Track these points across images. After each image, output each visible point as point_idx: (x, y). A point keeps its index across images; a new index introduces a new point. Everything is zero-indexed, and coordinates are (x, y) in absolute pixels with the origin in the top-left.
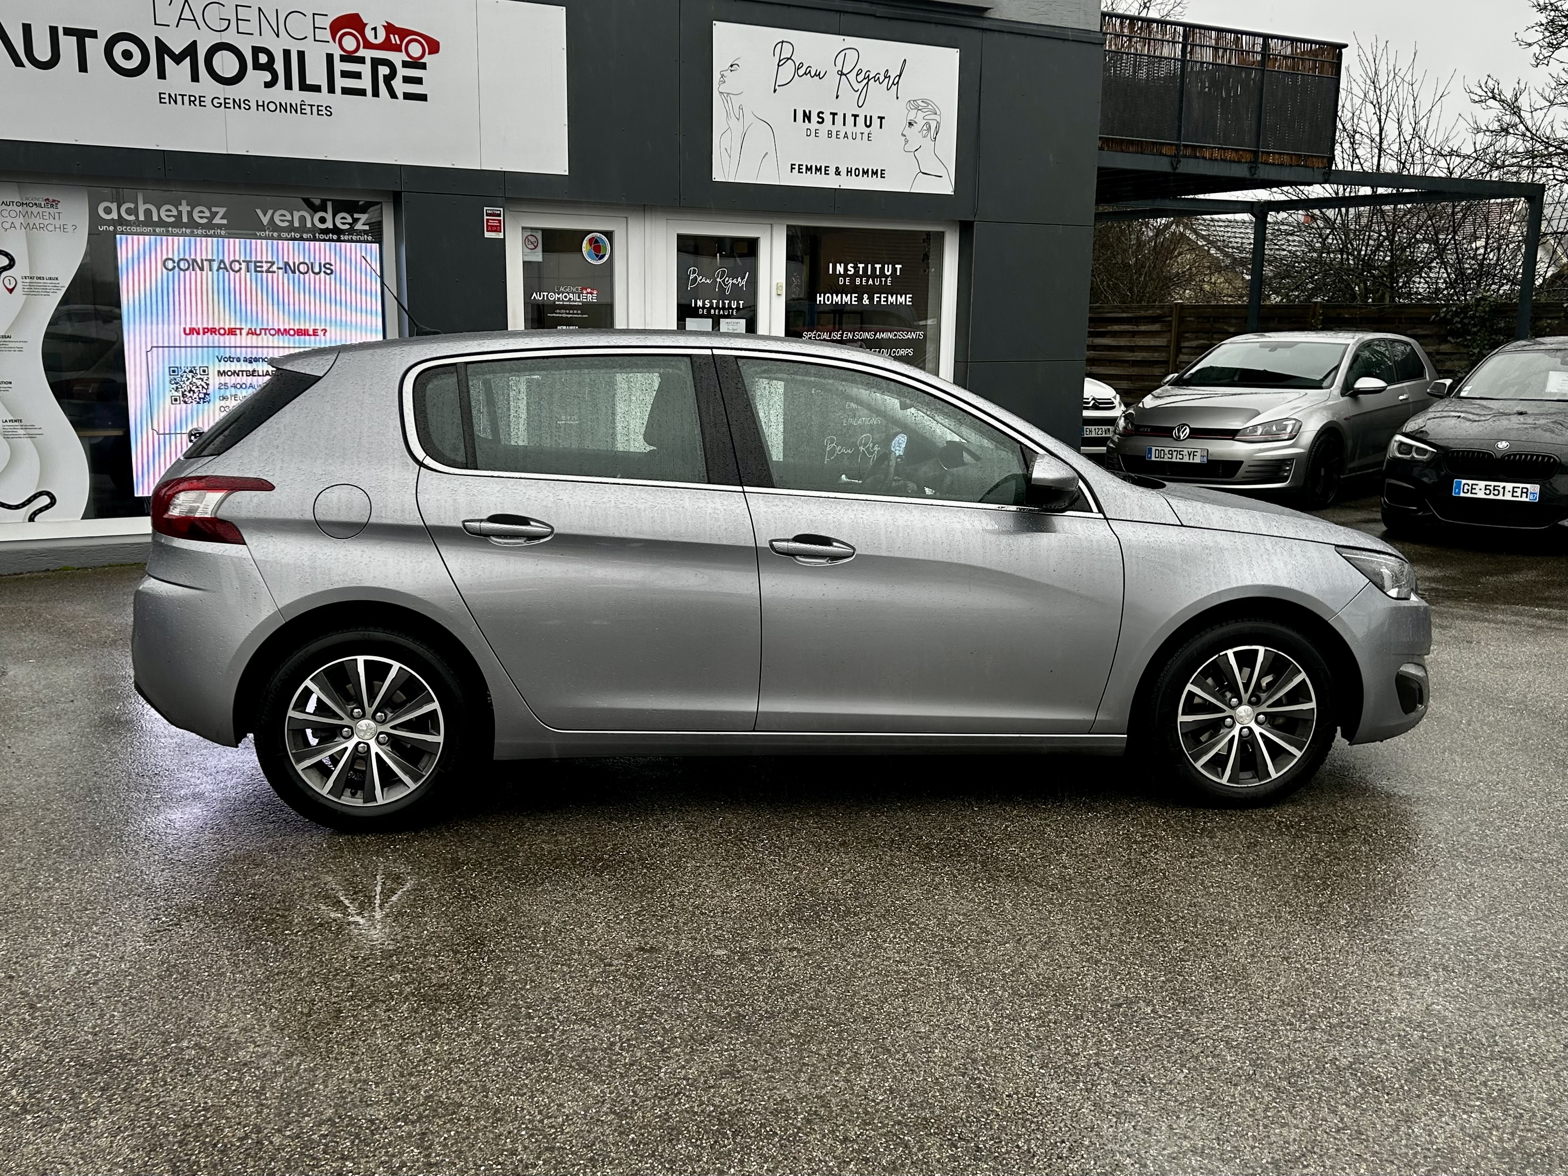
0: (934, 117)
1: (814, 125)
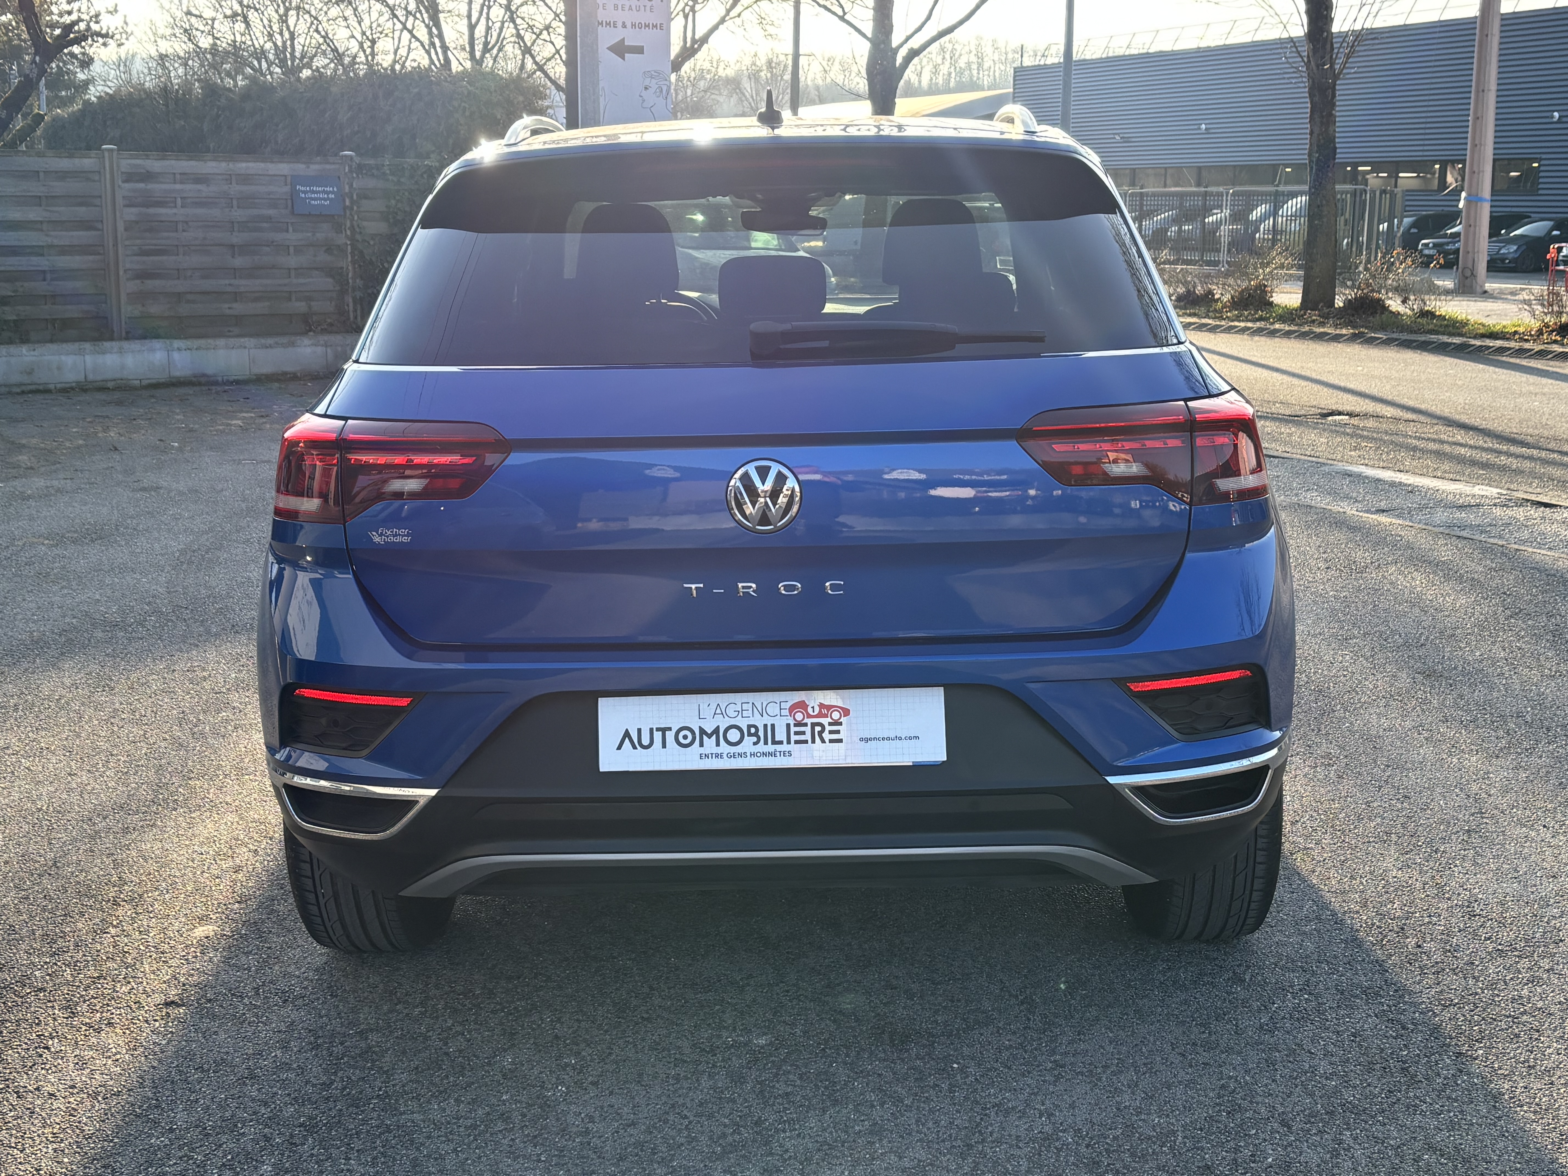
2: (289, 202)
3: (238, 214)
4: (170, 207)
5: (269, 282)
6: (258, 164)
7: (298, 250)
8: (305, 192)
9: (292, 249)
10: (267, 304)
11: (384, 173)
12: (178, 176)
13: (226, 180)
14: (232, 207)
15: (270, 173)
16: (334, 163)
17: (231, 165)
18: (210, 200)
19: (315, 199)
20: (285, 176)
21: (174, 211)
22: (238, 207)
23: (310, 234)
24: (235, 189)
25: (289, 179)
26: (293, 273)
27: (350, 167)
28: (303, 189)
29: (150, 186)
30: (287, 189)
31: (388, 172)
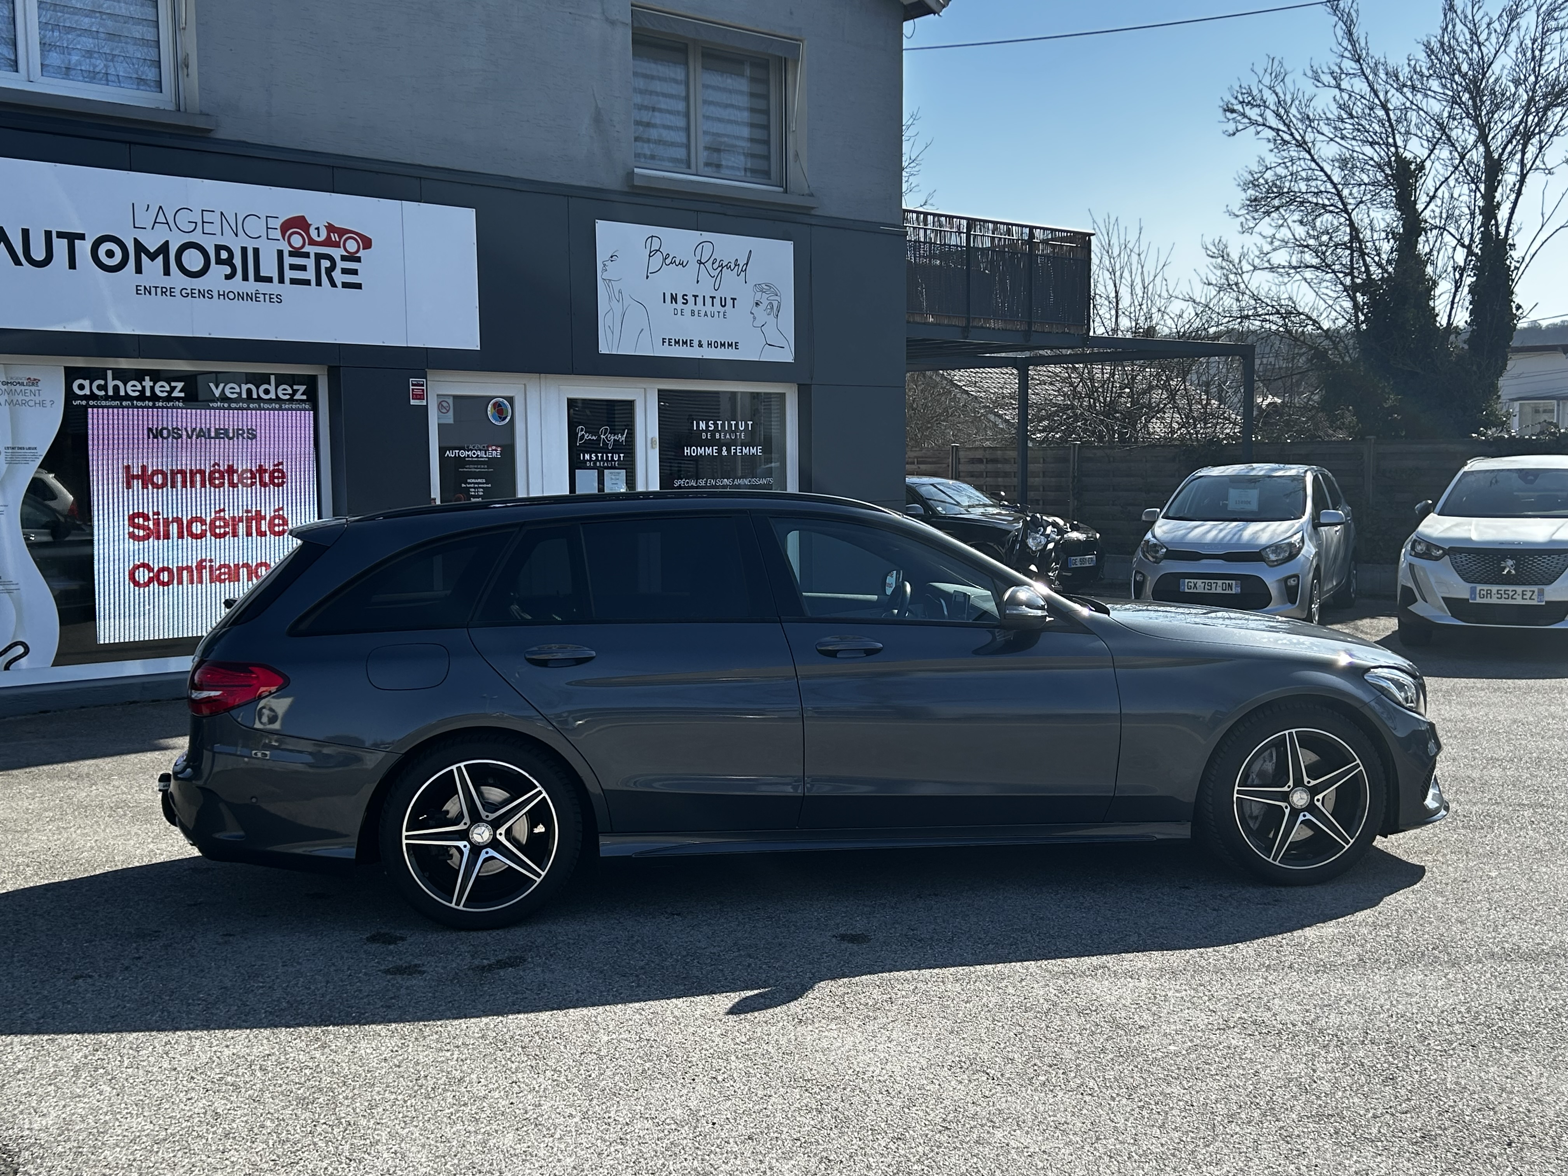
0: (776, 298)
1: (680, 306)
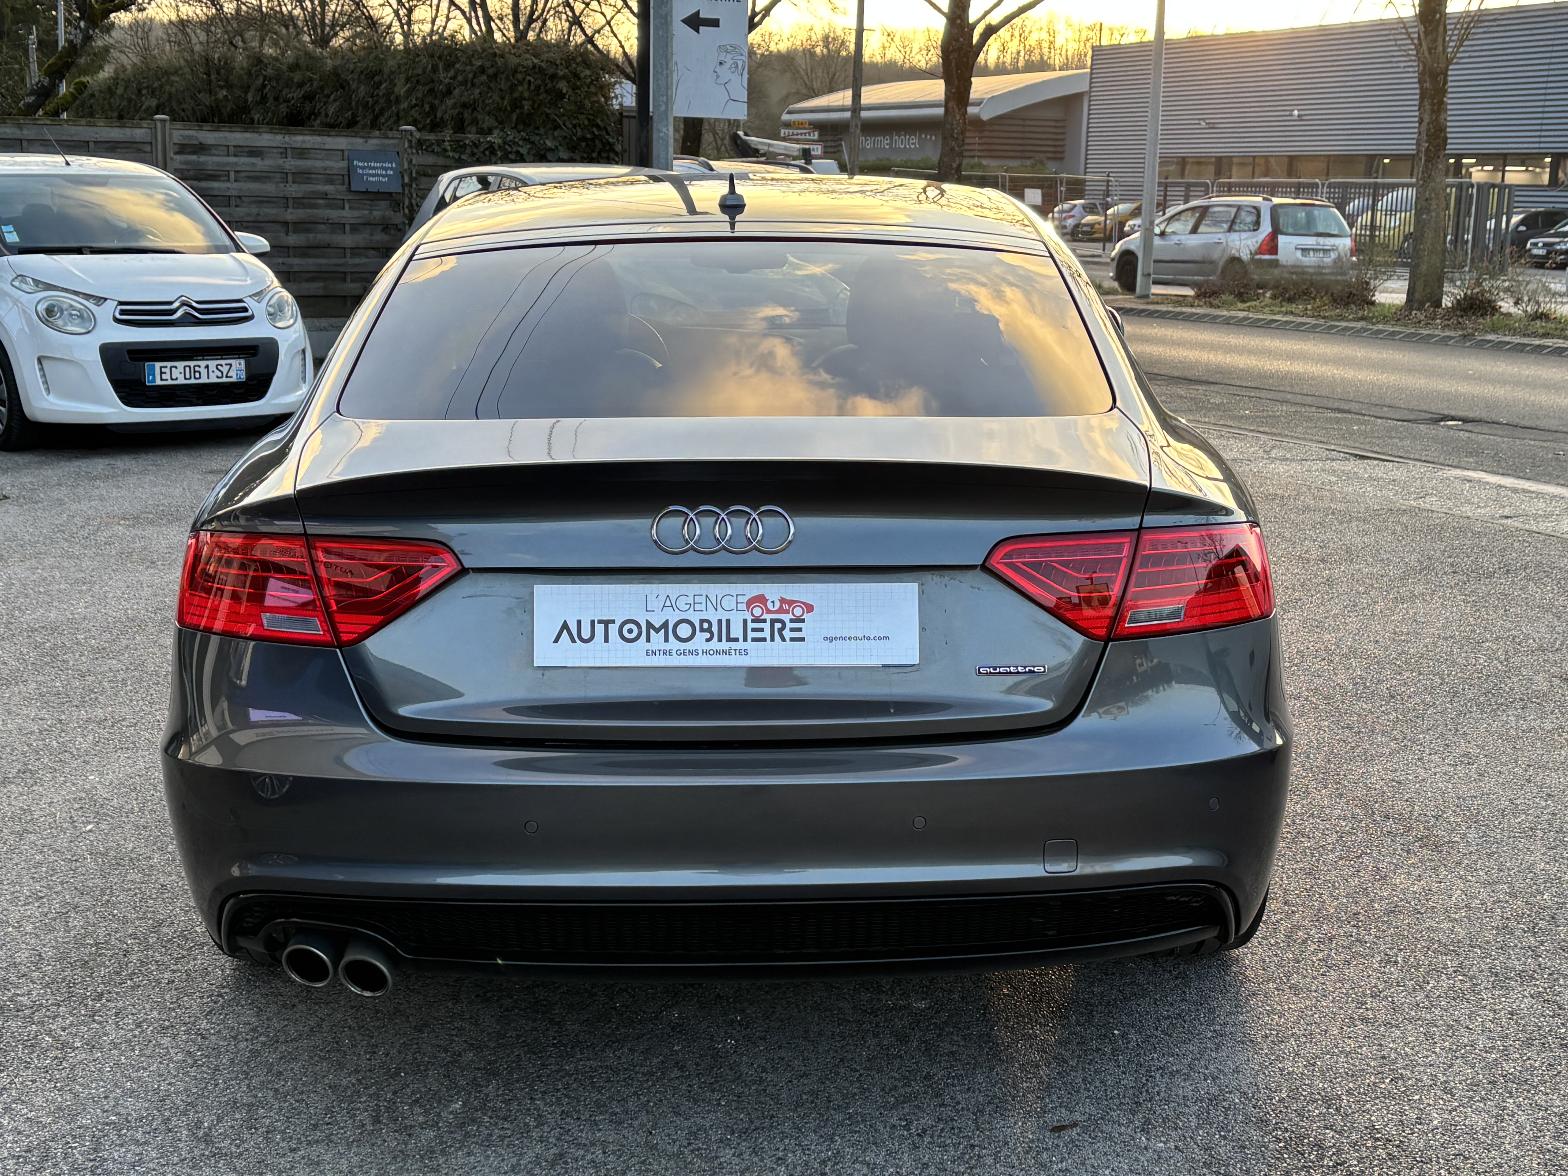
2: (346, 178)
3: (294, 190)
4: (224, 181)
5: (324, 261)
6: (315, 137)
7: (355, 228)
8: (363, 168)
9: (347, 227)
10: (321, 284)
11: (445, 150)
12: (232, 149)
13: (282, 153)
14: (287, 182)
15: (327, 147)
16: (393, 138)
17: (287, 138)
18: (265, 174)
19: (373, 175)
20: (343, 151)
21: (228, 185)
22: (293, 182)
23: (366, 212)
24: (291, 164)
25: (346, 153)
26: (348, 252)
27: (410, 142)
28: (361, 164)
29: (203, 159)
30: (344, 164)
31: (449, 148)
